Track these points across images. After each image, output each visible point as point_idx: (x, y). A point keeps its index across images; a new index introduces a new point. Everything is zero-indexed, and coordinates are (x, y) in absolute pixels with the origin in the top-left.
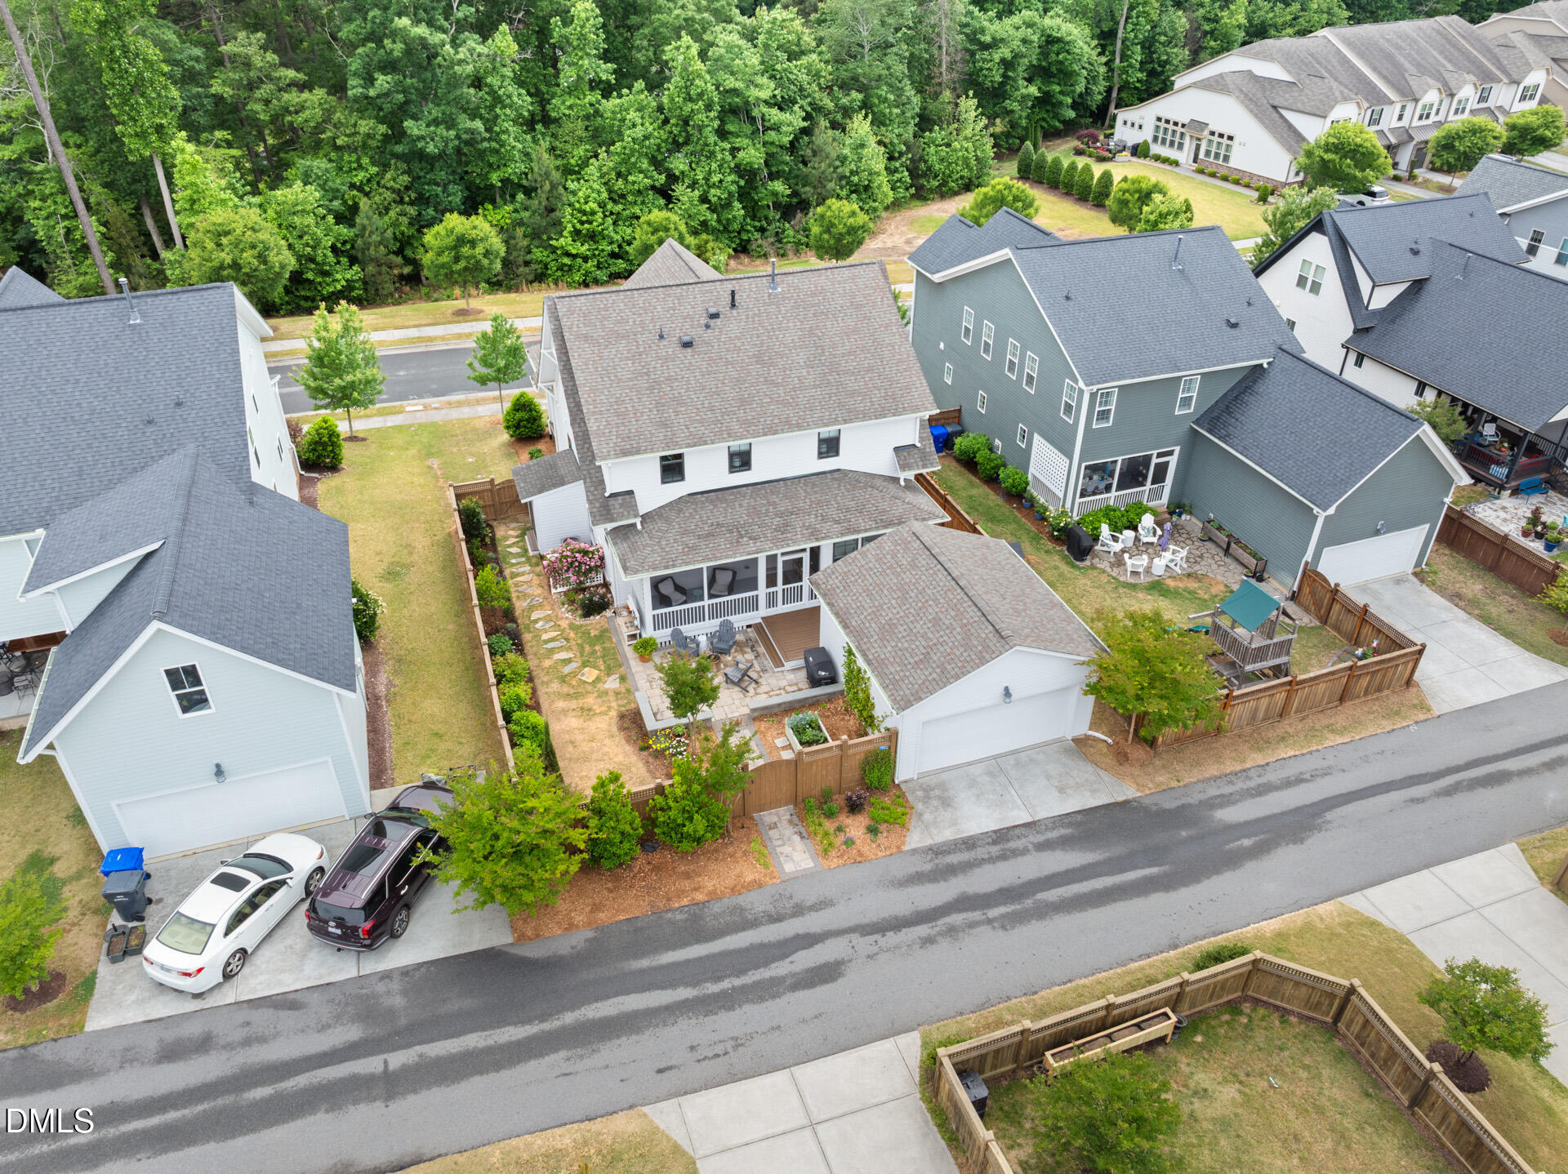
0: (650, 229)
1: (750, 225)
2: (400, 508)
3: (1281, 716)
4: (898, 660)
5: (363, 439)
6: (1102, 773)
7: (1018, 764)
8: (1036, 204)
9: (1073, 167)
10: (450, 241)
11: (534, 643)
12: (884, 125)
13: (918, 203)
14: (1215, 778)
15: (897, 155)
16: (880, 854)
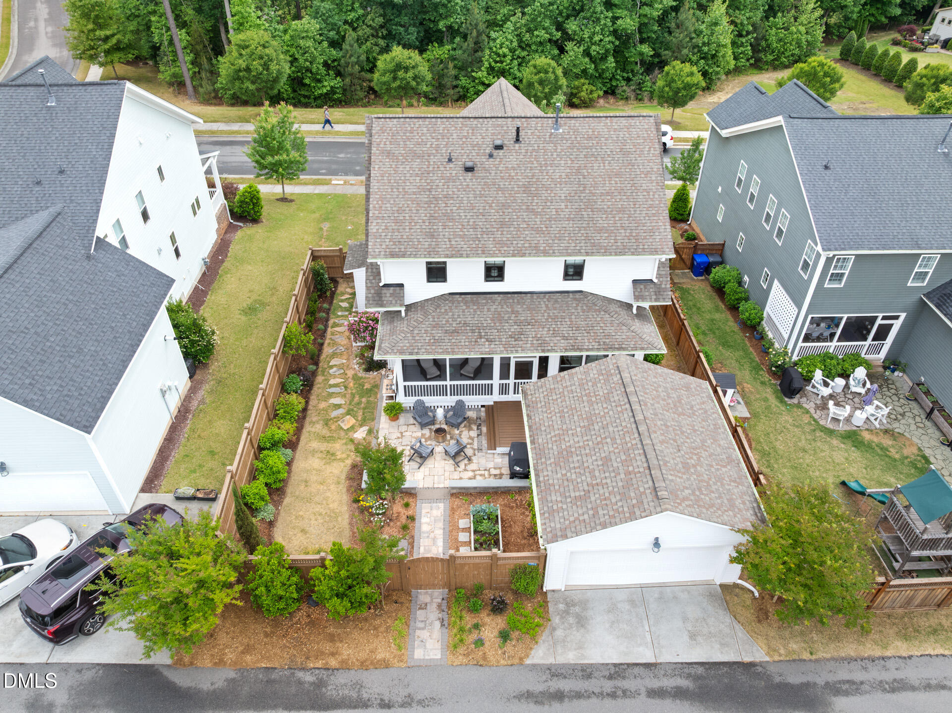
0: (535, 71)
1: (619, 74)
2: (284, 258)
3: (939, 606)
4: (562, 490)
5: (292, 201)
6: (738, 627)
7: (661, 598)
8: (843, 80)
9: (886, 53)
10: (391, 66)
11: (322, 385)
12: (739, 9)
13: (755, 71)
14: (850, 660)
15: (744, 33)
16: (502, 662)
